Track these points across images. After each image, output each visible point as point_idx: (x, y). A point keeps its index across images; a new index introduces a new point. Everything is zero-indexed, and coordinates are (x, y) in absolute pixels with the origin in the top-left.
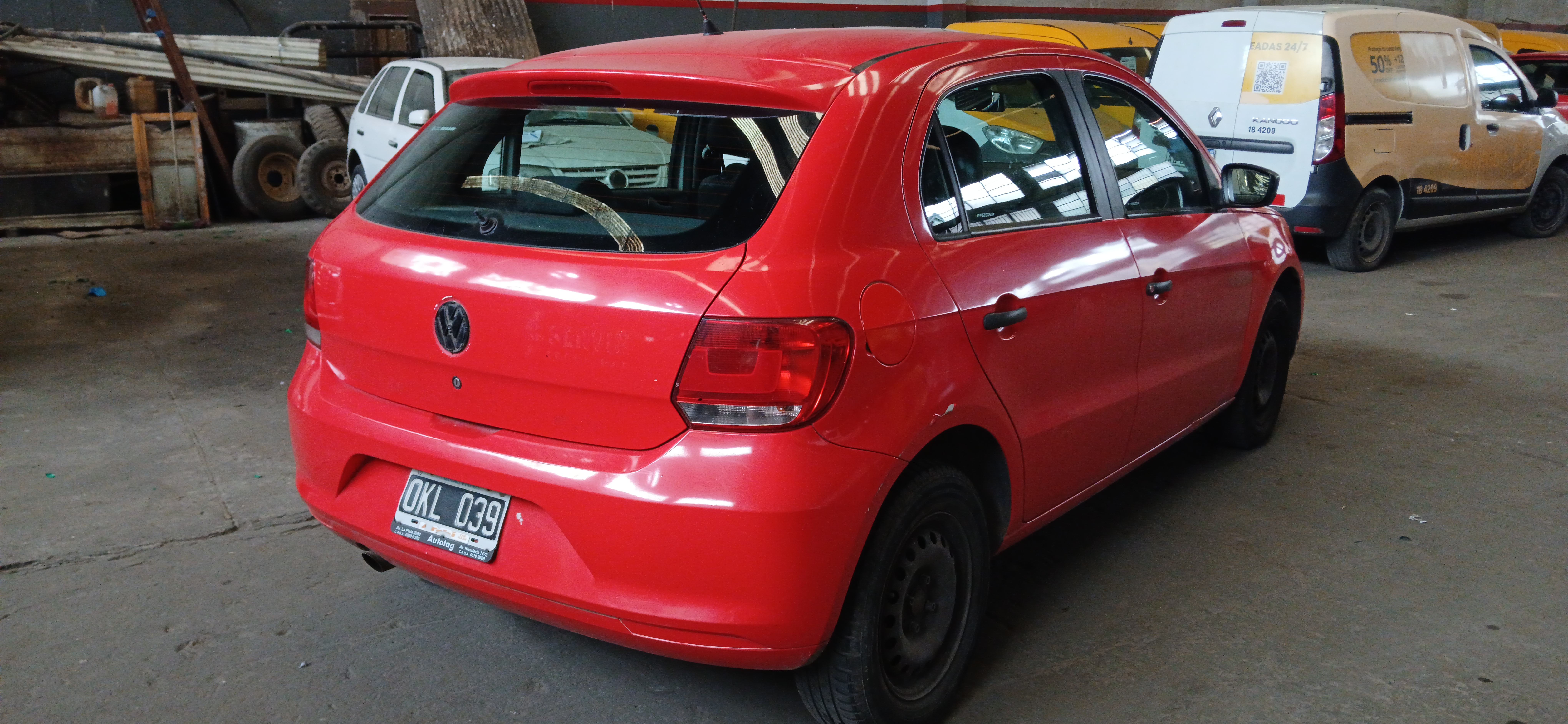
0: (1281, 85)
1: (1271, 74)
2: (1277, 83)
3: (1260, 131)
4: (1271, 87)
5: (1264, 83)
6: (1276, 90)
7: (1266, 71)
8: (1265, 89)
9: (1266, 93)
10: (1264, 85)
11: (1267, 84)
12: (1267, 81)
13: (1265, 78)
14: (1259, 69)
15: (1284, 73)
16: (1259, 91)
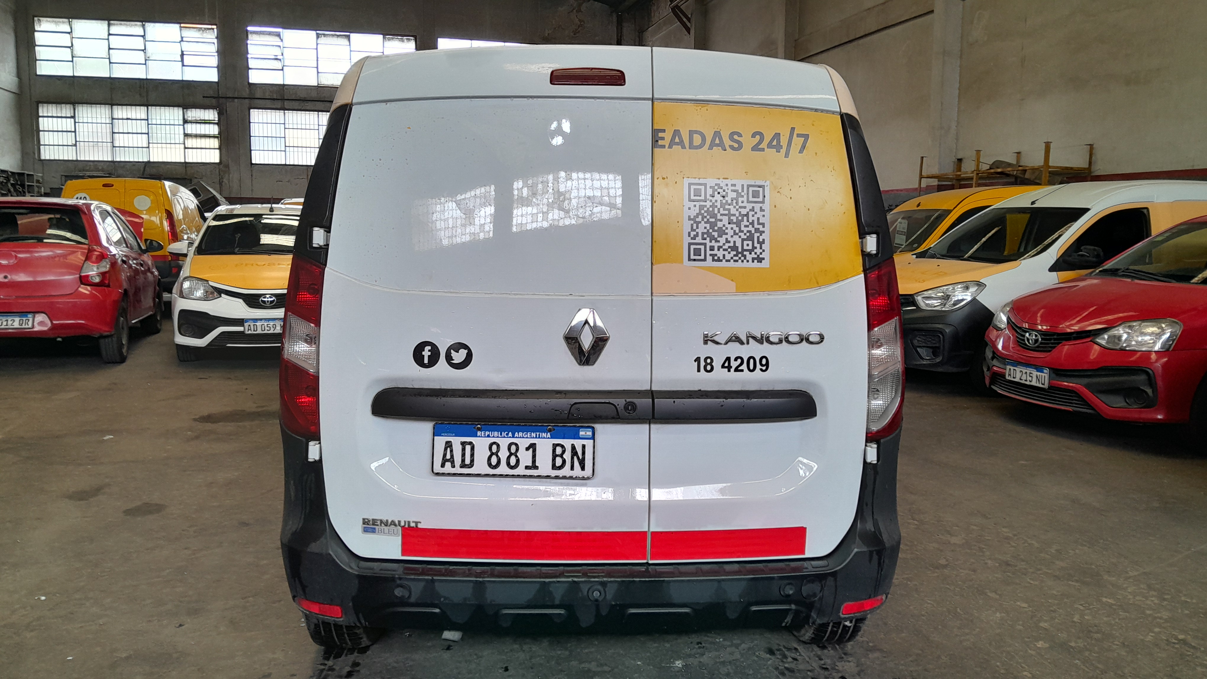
0: (761, 243)
1: (729, 215)
2: (751, 238)
3: (729, 368)
4: (734, 248)
5: (712, 238)
6: (749, 257)
7: (713, 206)
8: (720, 254)
9: (724, 264)
10: (713, 243)
11: (722, 240)
12: (722, 232)
13: (713, 225)
14: (690, 200)
15: (762, 210)
16: (705, 260)
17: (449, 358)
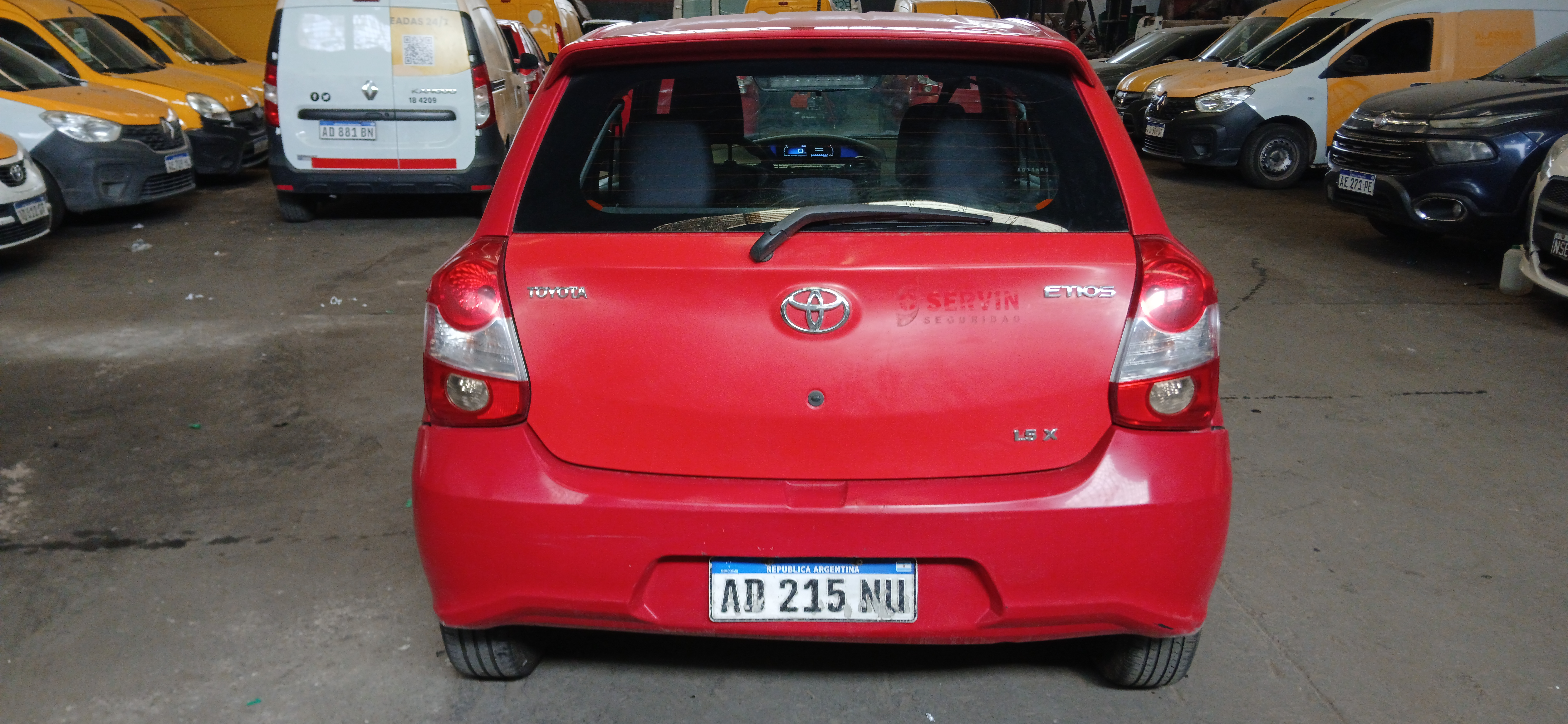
0: (431, 58)
1: (419, 48)
2: (427, 56)
3: (422, 101)
4: (421, 59)
5: (414, 56)
6: (427, 62)
7: (413, 44)
8: (416, 61)
9: (418, 65)
12: (417, 54)
13: (413, 51)
14: (405, 42)
15: (431, 46)
16: (411, 63)
17: (323, 98)
